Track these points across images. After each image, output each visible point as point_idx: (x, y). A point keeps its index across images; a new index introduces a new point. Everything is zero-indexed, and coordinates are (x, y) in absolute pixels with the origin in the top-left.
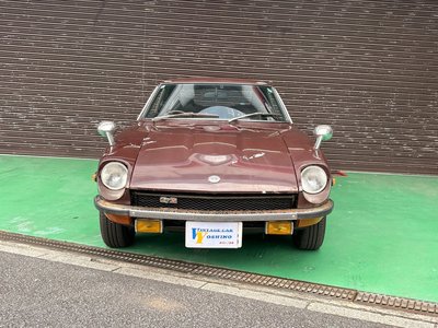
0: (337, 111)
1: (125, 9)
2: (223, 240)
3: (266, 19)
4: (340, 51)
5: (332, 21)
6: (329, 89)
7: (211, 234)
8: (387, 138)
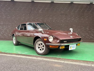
0: (77, 30)
1: (35, 12)
2: (74, 48)
3: (62, 13)
4: (77, 19)
5: (75, 13)
6: (75, 26)
7: (73, 47)
8: (87, 35)
